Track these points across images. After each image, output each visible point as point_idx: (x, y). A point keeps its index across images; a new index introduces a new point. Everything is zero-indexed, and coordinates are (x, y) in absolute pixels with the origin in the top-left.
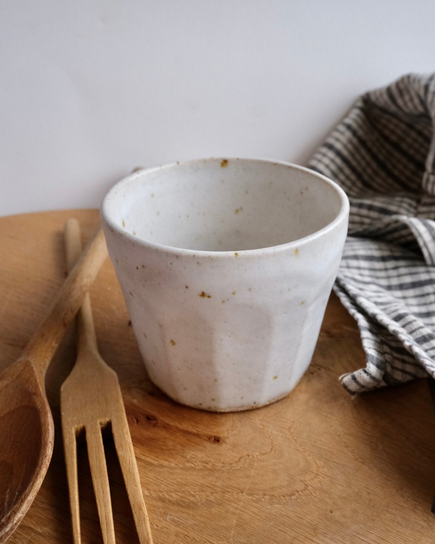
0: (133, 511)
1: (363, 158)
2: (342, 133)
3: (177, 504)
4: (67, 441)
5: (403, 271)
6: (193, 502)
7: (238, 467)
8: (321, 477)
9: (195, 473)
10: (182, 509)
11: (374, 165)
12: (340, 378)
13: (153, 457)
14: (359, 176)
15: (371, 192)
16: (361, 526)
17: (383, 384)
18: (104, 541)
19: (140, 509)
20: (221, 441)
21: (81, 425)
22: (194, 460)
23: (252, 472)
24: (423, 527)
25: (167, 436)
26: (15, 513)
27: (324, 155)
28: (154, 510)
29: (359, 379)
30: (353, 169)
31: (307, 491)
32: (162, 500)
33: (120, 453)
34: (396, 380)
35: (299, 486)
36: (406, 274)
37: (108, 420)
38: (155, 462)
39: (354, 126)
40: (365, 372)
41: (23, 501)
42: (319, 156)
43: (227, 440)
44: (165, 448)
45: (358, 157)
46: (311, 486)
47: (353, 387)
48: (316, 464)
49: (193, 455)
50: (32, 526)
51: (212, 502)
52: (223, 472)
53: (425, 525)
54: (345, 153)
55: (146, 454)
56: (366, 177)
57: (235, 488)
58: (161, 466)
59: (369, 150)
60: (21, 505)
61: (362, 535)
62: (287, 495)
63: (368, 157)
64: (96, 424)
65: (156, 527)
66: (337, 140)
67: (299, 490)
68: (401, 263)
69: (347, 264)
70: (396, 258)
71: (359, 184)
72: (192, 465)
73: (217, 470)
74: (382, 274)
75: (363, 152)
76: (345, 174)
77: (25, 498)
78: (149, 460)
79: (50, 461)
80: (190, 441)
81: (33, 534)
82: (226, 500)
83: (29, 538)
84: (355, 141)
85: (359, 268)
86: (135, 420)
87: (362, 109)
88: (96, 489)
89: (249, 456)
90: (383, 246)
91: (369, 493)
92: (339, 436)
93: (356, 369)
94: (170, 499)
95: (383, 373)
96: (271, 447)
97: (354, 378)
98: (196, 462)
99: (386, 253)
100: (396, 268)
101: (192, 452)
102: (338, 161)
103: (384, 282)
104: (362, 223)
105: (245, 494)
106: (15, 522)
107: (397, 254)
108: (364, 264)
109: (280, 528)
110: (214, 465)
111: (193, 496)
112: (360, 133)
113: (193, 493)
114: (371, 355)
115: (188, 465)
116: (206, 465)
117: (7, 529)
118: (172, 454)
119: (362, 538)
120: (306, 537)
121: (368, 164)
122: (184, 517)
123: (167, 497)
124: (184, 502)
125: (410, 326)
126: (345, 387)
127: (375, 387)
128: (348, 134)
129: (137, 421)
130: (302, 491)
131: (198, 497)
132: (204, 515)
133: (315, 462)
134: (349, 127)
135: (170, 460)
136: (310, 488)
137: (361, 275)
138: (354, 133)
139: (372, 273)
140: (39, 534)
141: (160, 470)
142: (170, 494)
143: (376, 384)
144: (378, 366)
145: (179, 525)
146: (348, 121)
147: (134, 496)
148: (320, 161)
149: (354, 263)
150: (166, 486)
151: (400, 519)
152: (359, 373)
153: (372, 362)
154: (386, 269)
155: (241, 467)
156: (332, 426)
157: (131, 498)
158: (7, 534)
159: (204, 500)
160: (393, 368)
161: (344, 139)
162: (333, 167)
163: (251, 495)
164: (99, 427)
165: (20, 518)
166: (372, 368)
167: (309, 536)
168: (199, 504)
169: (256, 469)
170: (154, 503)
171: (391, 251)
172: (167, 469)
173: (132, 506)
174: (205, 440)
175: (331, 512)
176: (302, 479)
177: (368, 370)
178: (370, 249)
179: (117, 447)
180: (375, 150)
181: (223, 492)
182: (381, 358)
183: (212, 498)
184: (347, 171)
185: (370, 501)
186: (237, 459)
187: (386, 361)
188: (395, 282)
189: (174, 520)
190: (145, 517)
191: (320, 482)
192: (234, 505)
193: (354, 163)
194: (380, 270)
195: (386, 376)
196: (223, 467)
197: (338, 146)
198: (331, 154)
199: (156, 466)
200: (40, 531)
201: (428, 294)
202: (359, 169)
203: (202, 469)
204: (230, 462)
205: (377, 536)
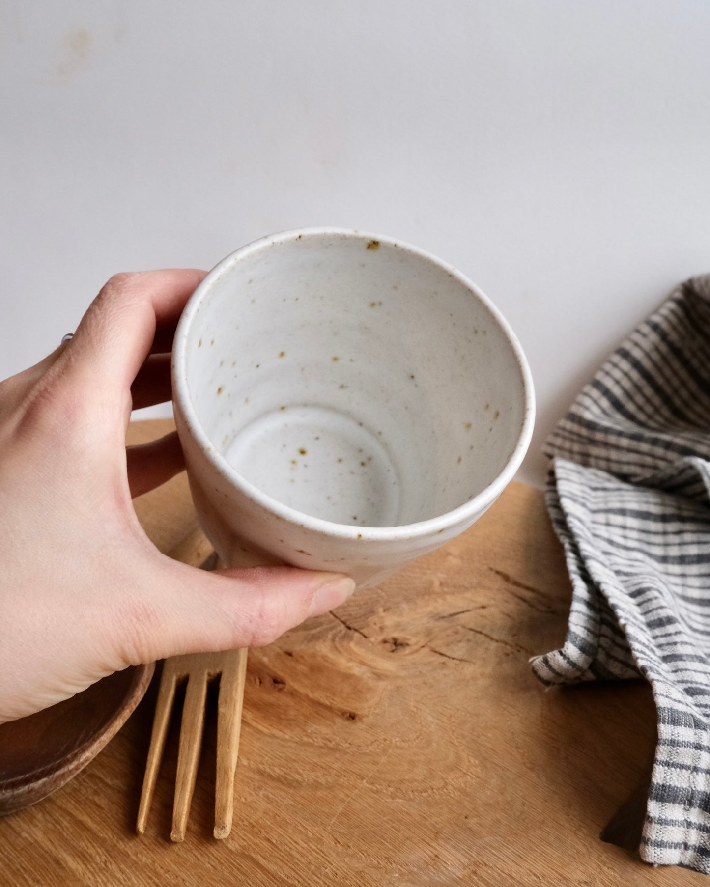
0: (217, 775)
1: (675, 373)
2: (644, 336)
3: (278, 779)
4: (163, 689)
5: (688, 537)
6: (298, 782)
7: (367, 751)
8: (469, 777)
9: (311, 750)
10: (282, 787)
11: (693, 385)
12: (531, 660)
13: (266, 725)
14: (667, 400)
15: (682, 424)
16: (498, 838)
17: (590, 676)
18: (175, 798)
19: (226, 773)
20: (357, 719)
21: (185, 673)
22: (315, 735)
23: (384, 759)
24: (578, 852)
25: (291, 703)
26: (83, 751)
27: (615, 366)
28: (248, 783)
29: (551, 663)
30: (658, 389)
31: (445, 790)
32: (261, 773)
33: (221, 709)
34: (610, 673)
35: (436, 783)
36: (692, 543)
37: (218, 671)
38: (265, 730)
39: (665, 326)
40: (561, 654)
41: (95, 740)
42: (608, 367)
43: (364, 719)
44: (283, 716)
45: (668, 372)
46: (452, 786)
47: (544, 672)
48: (469, 761)
49: (316, 729)
50: (102, 777)
51: (322, 785)
52: (346, 753)
53: (584, 850)
54: (646, 364)
55: (258, 721)
56: (678, 402)
57: (355, 773)
58: (273, 736)
59: (685, 363)
60: (92, 744)
61: (494, 848)
62: (417, 790)
63: (684, 374)
64: (203, 674)
65: (243, 800)
66: (636, 344)
67: (435, 787)
68: (688, 526)
69: (607, 519)
70: (681, 519)
71: (665, 411)
72: (311, 741)
73: (339, 751)
74: (659, 539)
75: (676, 365)
76: (644, 396)
77: (98, 737)
78: (260, 727)
79: (137, 704)
80: (319, 714)
81: (100, 785)
82: (339, 785)
83: (95, 787)
84: (664, 348)
85: (624, 527)
86: (258, 681)
87: (679, 303)
88: (181, 744)
89: (385, 740)
90: (669, 500)
91: (524, 804)
92: (513, 734)
93: (552, 649)
94: (272, 773)
95: (590, 660)
96: (418, 734)
97: (546, 661)
98: (316, 738)
99: (669, 511)
100: (679, 533)
101: (315, 726)
102: (635, 375)
103: (658, 551)
104: (655, 467)
105: (364, 781)
106: (81, 760)
107: (685, 514)
108: (632, 522)
109: (394, 825)
110: (338, 744)
111: (300, 774)
112: (674, 337)
113: (301, 771)
114: (574, 633)
115: (305, 739)
116: (328, 743)
117: (72, 767)
118: (290, 725)
119: (494, 851)
120: (423, 840)
121: (683, 383)
122: (281, 795)
123: (268, 770)
124: (286, 779)
125: (648, 604)
126: (535, 672)
127: (577, 678)
128: (654, 337)
129: (261, 682)
130: (438, 789)
131: (305, 776)
132: (306, 796)
133: (468, 759)
134: (655, 327)
135: (286, 731)
136: (450, 787)
137: (625, 537)
138: (664, 336)
139: (644, 537)
140: (108, 785)
141: (270, 740)
142: (272, 767)
143: (578, 674)
144: (582, 649)
145: (272, 802)
146: (656, 319)
147: (223, 759)
148: (608, 374)
149: (617, 519)
150: (271, 759)
151: (552, 839)
152: (555, 657)
153: (574, 643)
154: (665, 533)
155: (371, 751)
156: (507, 721)
157: (219, 759)
158: (71, 772)
159: (312, 781)
160: (609, 656)
161: (646, 344)
163: (373, 784)
164: (206, 678)
165: (88, 757)
166: (572, 650)
167: (427, 839)
168: (304, 784)
169: (389, 756)
170: (251, 774)
171: (679, 508)
172: (279, 741)
173: (218, 769)
174: (337, 715)
175: (466, 818)
176: (444, 776)
177: (565, 651)
178: (647, 503)
179: (219, 702)
180: (695, 363)
181: (338, 776)
182: (590, 639)
183: (322, 780)
184: (648, 391)
185: (522, 813)
186: (369, 742)
187: (600, 646)
188: (674, 552)
189: (267, 797)
190: (230, 782)
191: (465, 783)
192: (347, 792)
193: (660, 380)
194: (656, 533)
195: (594, 666)
196: (349, 748)
197: (637, 353)
198: (625, 365)
199: (266, 735)
200: (109, 782)
202: (668, 390)
203: (321, 747)
204: (359, 744)
205: (514, 852)
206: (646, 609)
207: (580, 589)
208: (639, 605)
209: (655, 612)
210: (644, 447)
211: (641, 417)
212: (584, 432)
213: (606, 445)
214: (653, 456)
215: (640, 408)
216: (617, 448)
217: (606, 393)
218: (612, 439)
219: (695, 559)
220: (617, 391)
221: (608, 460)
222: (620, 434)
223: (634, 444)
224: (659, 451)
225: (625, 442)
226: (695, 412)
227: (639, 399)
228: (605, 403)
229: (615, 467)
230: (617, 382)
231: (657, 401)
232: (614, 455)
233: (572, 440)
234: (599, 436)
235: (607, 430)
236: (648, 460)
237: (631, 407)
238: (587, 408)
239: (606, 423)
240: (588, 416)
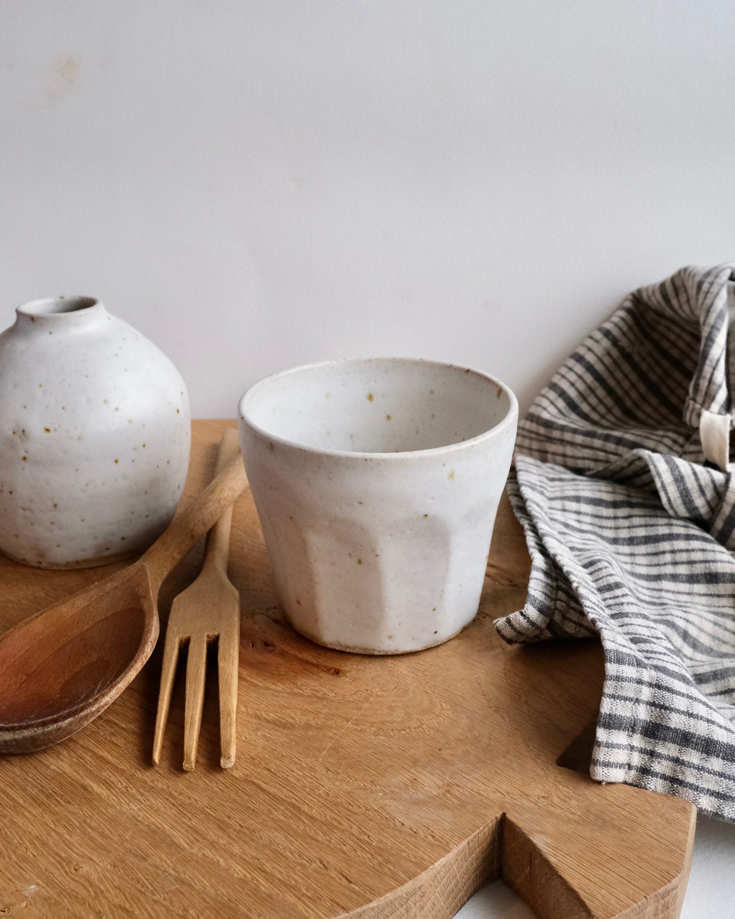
0: (221, 716)
1: (626, 376)
2: (597, 341)
3: (274, 722)
4: (167, 648)
5: (636, 521)
6: (291, 724)
7: (352, 699)
8: (442, 719)
9: (301, 699)
10: (277, 728)
11: (642, 388)
12: (495, 621)
13: (260, 679)
14: (618, 401)
15: (632, 423)
16: (468, 765)
17: (548, 634)
18: (185, 738)
19: (229, 715)
20: (341, 674)
21: (187, 635)
22: (304, 687)
23: (366, 705)
24: (538, 775)
25: (282, 662)
26: (103, 696)
27: (571, 369)
28: (247, 725)
29: (513, 622)
30: (610, 391)
31: (421, 729)
32: (258, 717)
33: (221, 664)
34: (567, 632)
35: (414, 724)
36: (641, 526)
37: (216, 633)
38: (261, 684)
39: (615, 332)
40: (522, 614)
41: (112, 687)
42: (564, 371)
43: (348, 674)
44: (275, 672)
45: (619, 376)
46: (427, 725)
47: (507, 632)
48: (442, 706)
49: (305, 682)
50: (117, 722)
51: (312, 726)
52: (332, 701)
53: (542, 773)
54: (599, 367)
55: (253, 676)
56: (628, 403)
57: (341, 717)
58: (268, 689)
59: (635, 367)
60: (110, 690)
61: (465, 773)
62: (397, 729)
63: (633, 377)
64: (203, 636)
65: (244, 739)
66: (590, 349)
67: (412, 727)
68: (637, 511)
69: (563, 505)
70: (631, 505)
71: (617, 412)
72: (302, 692)
73: (326, 699)
74: (610, 523)
75: (627, 368)
76: (597, 397)
77: (115, 685)
78: (255, 681)
79: (147, 659)
80: (307, 670)
81: (116, 728)
82: (327, 726)
83: (112, 730)
84: (615, 353)
85: (579, 513)
86: (251, 644)
87: (629, 311)
88: (187, 692)
89: (367, 690)
90: (619, 489)
91: (490, 739)
92: (479, 684)
93: (513, 612)
94: (267, 717)
95: (548, 620)
96: (396, 685)
97: (509, 621)
98: (306, 689)
99: (619, 498)
100: (629, 517)
101: (304, 680)
102: (589, 378)
103: (610, 534)
104: (608, 462)
105: (350, 723)
106: (102, 704)
107: (634, 500)
108: (585, 508)
109: (377, 756)
110: (324, 694)
111: (293, 718)
112: (624, 342)
113: (293, 716)
114: (533, 596)
115: (296, 690)
116: (316, 693)
117: (93, 709)
118: (282, 679)
119: (465, 776)
120: (403, 768)
121: (633, 386)
122: (276, 735)
123: (264, 715)
124: (280, 722)
125: (599, 573)
126: (499, 631)
127: (536, 637)
128: (606, 343)
129: (253, 645)
130: (415, 728)
131: (297, 719)
132: (299, 735)
133: (441, 704)
134: (607, 334)
135: (278, 684)
136: (425, 727)
137: (579, 521)
138: (615, 342)
139: (596, 521)
140: (123, 729)
141: (264, 691)
142: (267, 713)
143: (537, 632)
144: (541, 611)
145: (269, 740)
146: (608, 326)
147: (225, 704)
148: (563, 377)
149: (573, 506)
150: (267, 706)
151: (515, 765)
152: (515, 616)
153: (533, 605)
154: (616, 518)
155: (355, 700)
156: (475, 674)
157: (221, 704)
158: (93, 713)
159: (303, 723)
160: (564, 617)
161: (598, 349)
162: (581, 386)
163: (357, 725)
164: (205, 639)
165: (107, 701)
166: (531, 611)
167: (406, 767)
168: (297, 725)
169: (370, 703)
170: (249, 719)
171: (629, 496)
172: (273, 692)
173: (221, 712)
174: (324, 671)
175: (440, 750)
176: (419, 718)
177: (525, 612)
178: (600, 491)
179: (219, 659)
180: (644, 367)
181: (326, 719)
182: (547, 602)
183: (312, 723)
184: (601, 392)
185: (488, 746)
186: (353, 692)
187: (556, 609)
188: (624, 534)
189: (265, 736)
190: (232, 722)
191: (438, 723)
192: (335, 731)
193: (612, 383)
194: (608, 518)
195: (551, 625)
196: (334, 697)
197: (590, 358)
198: (579, 369)
199: (261, 688)
200: (124, 726)
201: (663, 553)
202: (619, 392)
203: (310, 696)
204: (344, 694)
205: (481, 775)
206: (597, 577)
207: (538, 560)
208: (591, 574)
209: (605, 579)
210: (598, 443)
211: (595, 416)
212: (542, 430)
213: (562, 442)
214: (605, 451)
215: (594, 409)
216: (572, 444)
217: (562, 394)
218: (568, 436)
219: (642, 540)
220: (572, 393)
221: (564, 455)
222: (575, 431)
223: (588, 440)
224: (611, 446)
225: (579, 439)
226: (643, 412)
227: (593, 400)
228: (561, 404)
229: (570, 462)
230: (572, 385)
231: (609, 401)
232: (569, 451)
233: (531, 439)
234: (556, 434)
235: (563, 428)
236: (601, 455)
237: (585, 408)
238: (545, 409)
239: (562, 422)
240: (545, 415)
